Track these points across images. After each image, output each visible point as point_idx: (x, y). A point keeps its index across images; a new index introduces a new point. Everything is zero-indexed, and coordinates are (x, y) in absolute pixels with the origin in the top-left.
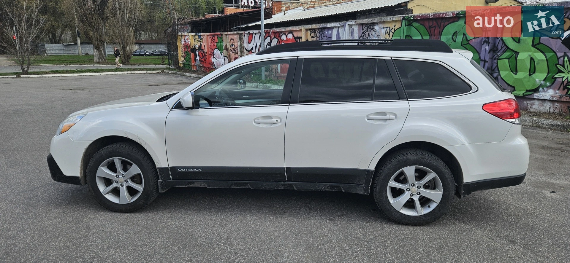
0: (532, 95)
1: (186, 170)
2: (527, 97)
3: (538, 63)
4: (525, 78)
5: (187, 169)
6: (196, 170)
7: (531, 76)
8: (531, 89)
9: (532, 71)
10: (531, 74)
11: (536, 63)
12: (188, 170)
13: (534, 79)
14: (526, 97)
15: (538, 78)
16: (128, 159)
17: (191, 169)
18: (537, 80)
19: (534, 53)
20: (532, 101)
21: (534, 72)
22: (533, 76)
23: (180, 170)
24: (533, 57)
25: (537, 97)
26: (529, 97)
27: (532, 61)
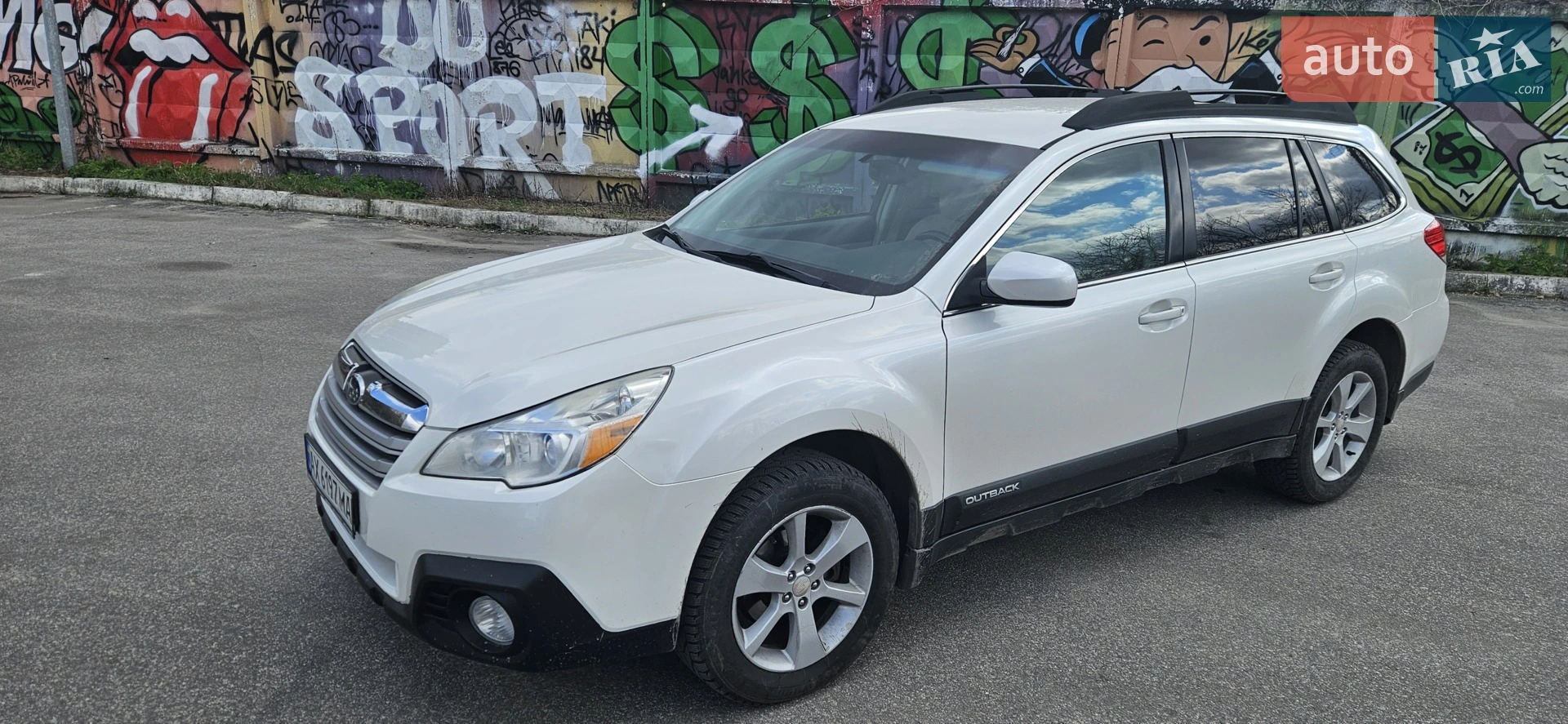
1: (983, 496)
5: (985, 494)
6: (1008, 489)
12: (988, 495)
16: (836, 506)
17: (996, 490)
23: (971, 500)
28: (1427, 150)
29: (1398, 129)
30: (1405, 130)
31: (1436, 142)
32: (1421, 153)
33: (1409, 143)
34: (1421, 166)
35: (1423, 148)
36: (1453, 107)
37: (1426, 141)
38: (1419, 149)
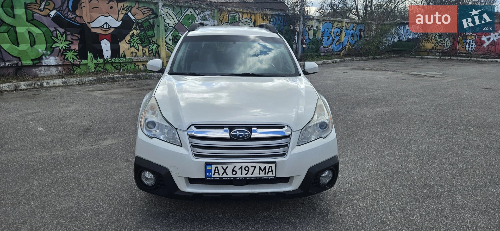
0: (41, 63)
2: (37, 65)
3: (37, 36)
4: (28, 49)
7: (32, 47)
8: (36, 58)
9: (33, 43)
10: (32, 45)
11: (35, 37)
13: (37, 49)
14: (35, 65)
15: (40, 49)
18: (40, 50)
19: (30, 28)
20: (40, 68)
21: (35, 44)
22: (35, 46)
24: (30, 31)
25: (45, 64)
26: (39, 64)
27: (30, 34)
28: (172, 40)
29: (165, 35)
30: (166, 35)
31: (173, 38)
32: (171, 41)
33: (168, 38)
34: (171, 45)
35: (171, 39)
36: (175, 29)
37: (171, 38)
38: (170, 40)
